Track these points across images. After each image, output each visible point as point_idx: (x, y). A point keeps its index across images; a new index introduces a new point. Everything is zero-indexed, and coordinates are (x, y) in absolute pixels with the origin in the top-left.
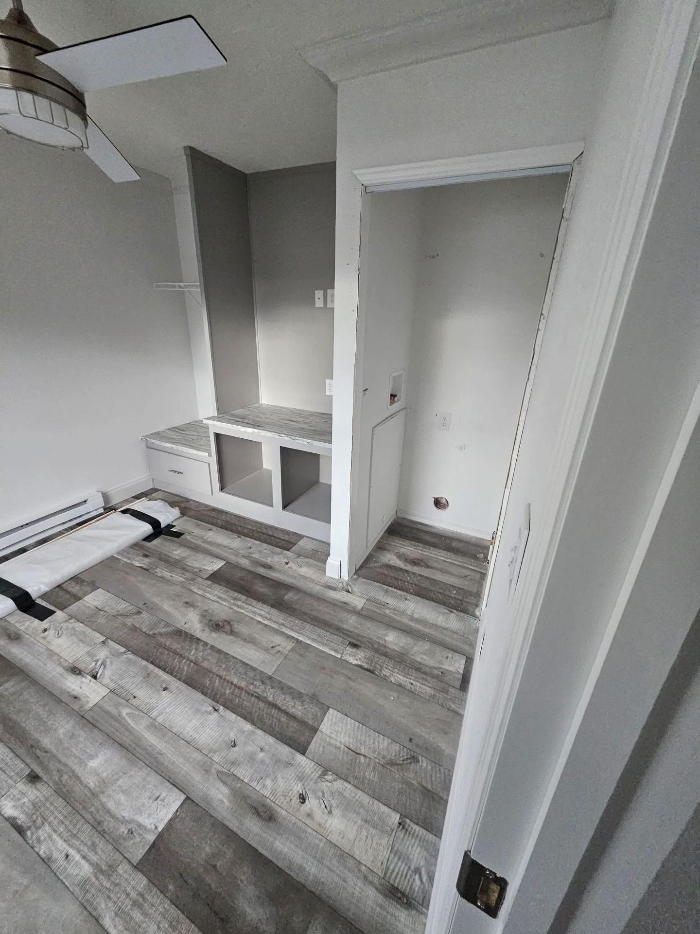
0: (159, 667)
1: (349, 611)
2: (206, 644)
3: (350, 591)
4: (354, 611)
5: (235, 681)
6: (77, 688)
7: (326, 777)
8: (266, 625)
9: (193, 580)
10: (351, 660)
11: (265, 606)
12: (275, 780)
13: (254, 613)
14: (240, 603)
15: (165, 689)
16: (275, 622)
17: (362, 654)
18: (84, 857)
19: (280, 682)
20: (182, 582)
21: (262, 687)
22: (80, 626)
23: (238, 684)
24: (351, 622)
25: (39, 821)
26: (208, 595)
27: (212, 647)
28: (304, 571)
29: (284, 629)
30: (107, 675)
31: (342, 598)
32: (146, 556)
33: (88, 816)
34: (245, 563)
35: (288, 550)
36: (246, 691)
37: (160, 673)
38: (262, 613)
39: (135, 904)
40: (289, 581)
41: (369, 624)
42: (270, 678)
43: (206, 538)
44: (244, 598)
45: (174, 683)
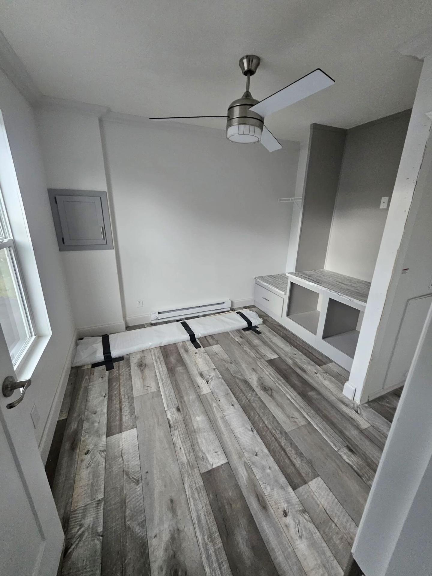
0: (233, 393)
1: (353, 425)
2: (256, 394)
3: (359, 412)
4: (357, 427)
5: (266, 422)
6: (200, 383)
7: (304, 514)
8: (292, 403)
9: (260, 359)
10: (345, 457)
11: (295, 392)
12: (272, 489)
13: (287, 392)
14: (280, 383)
15: (233, 405)
16: (297, 403)
17: (355, 459)
18: (185, 454)
19: (291, 440)
20: (254, 357)
21: (280, 435)
22: (208, 357)
23: (267, 425)
24: (353, 433)
25: (176, 427)
26: (264, 369)
27: (259, 398)
28: (326, 383)
29: (302, 411)
30: (212, 383)
31: (350, 414)
32: (241, 337)
33: (191, 439)
34: (290, 362)
35: (319, 365)
36: (270, 432)
37: (233, 396)
38: (292, 395)
39: (197, 489)
40: (315, 385)
41: (368, 443)
42: (286, 433)
43: (272, 339)
44: (283, 381)
45: (237, 405)
